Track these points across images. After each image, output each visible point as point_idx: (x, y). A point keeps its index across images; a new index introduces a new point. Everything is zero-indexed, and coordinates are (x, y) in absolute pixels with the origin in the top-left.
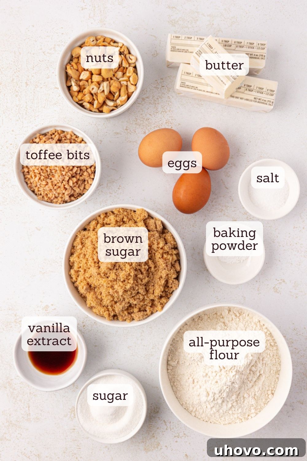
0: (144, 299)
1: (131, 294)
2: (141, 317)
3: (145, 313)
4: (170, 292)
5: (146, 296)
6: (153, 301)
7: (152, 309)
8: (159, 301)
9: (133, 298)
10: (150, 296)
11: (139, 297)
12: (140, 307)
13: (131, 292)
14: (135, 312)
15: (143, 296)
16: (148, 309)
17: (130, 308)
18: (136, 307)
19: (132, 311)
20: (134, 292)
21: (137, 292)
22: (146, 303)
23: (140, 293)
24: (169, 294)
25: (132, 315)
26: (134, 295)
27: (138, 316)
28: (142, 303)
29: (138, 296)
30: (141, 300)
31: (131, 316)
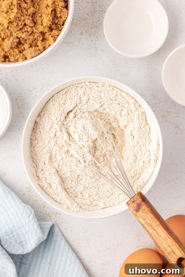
0: (33, 32)
1: (17, 26)
2: (33, 52)
3: (37, 48)
4: (61, 23)
5: (34, 29)
6: (43, 34)
7: (43, 43)
8: (50, 33)
9: (20, 31)
10: (39, 27)
11: (27, 29)
12: (30, 42)
13: (17, 23)
14: (26, 48)
15: (31, 28)
16: (39, 43)
17: (20, 46)
18: (26, 43)
19: (23, 49)
20: (20, 23)
21: (23, 23)
22: (36, 37)
23: (28, 25)
24: (59, 26)
25: (24, 52)
26: (21, 27)
27: (29, 52)
28: (31, 37)
29: (25, 28)
30: (30, 33)
31: (24, 55)
